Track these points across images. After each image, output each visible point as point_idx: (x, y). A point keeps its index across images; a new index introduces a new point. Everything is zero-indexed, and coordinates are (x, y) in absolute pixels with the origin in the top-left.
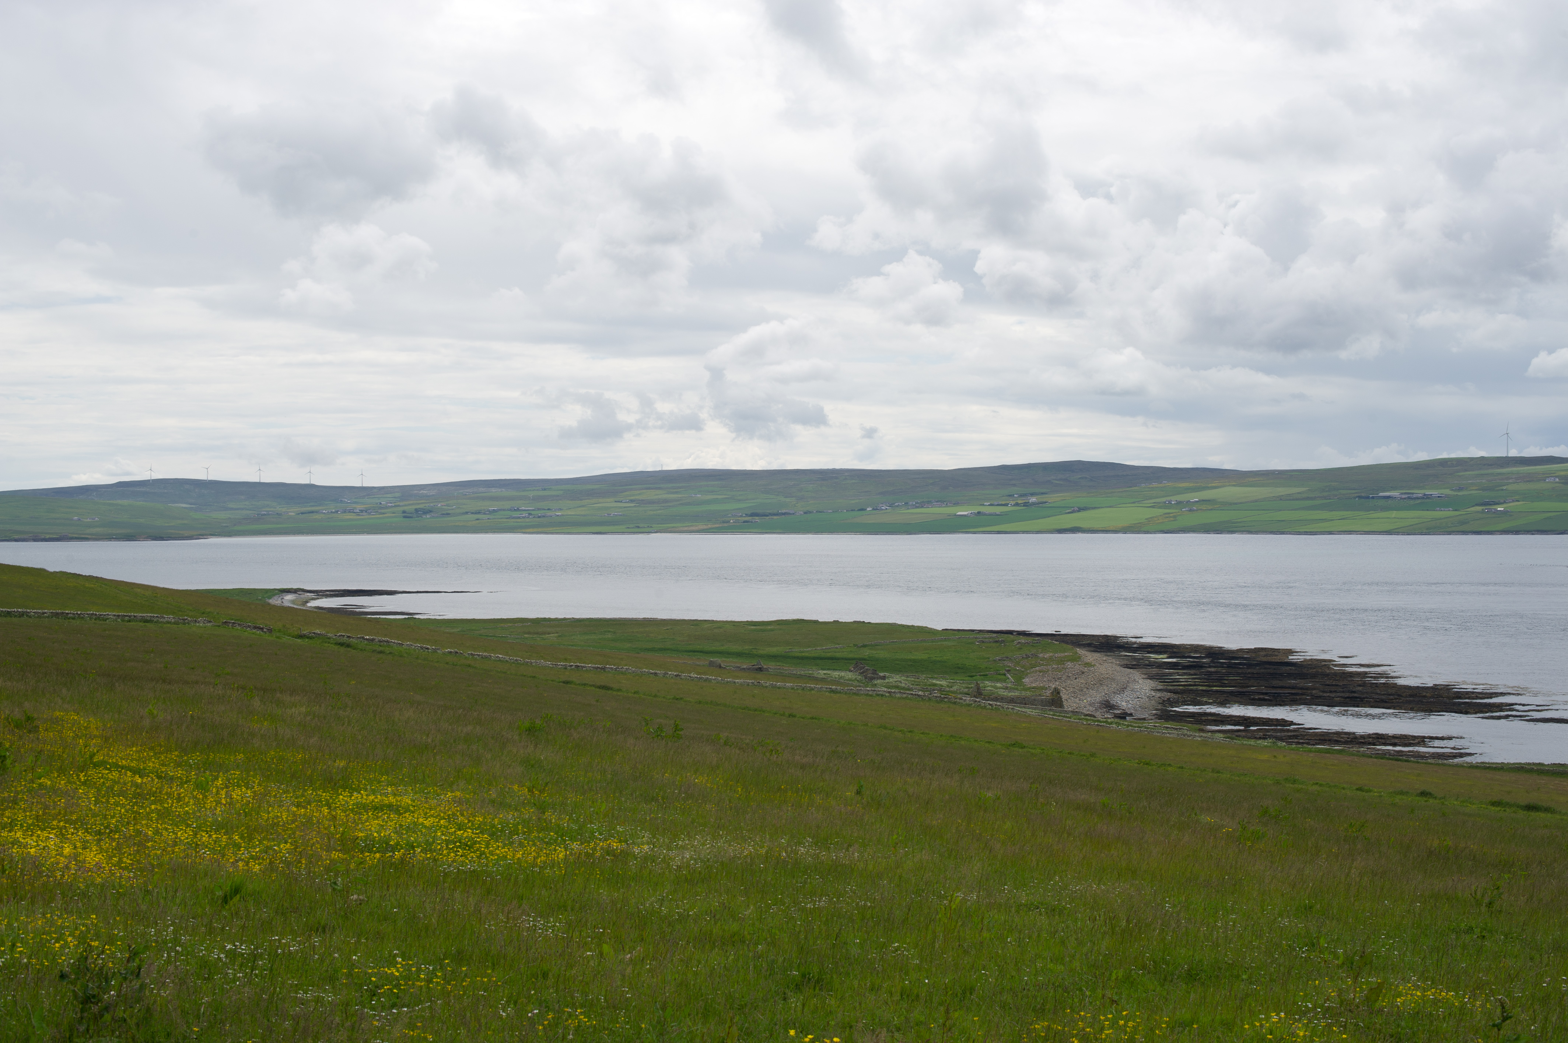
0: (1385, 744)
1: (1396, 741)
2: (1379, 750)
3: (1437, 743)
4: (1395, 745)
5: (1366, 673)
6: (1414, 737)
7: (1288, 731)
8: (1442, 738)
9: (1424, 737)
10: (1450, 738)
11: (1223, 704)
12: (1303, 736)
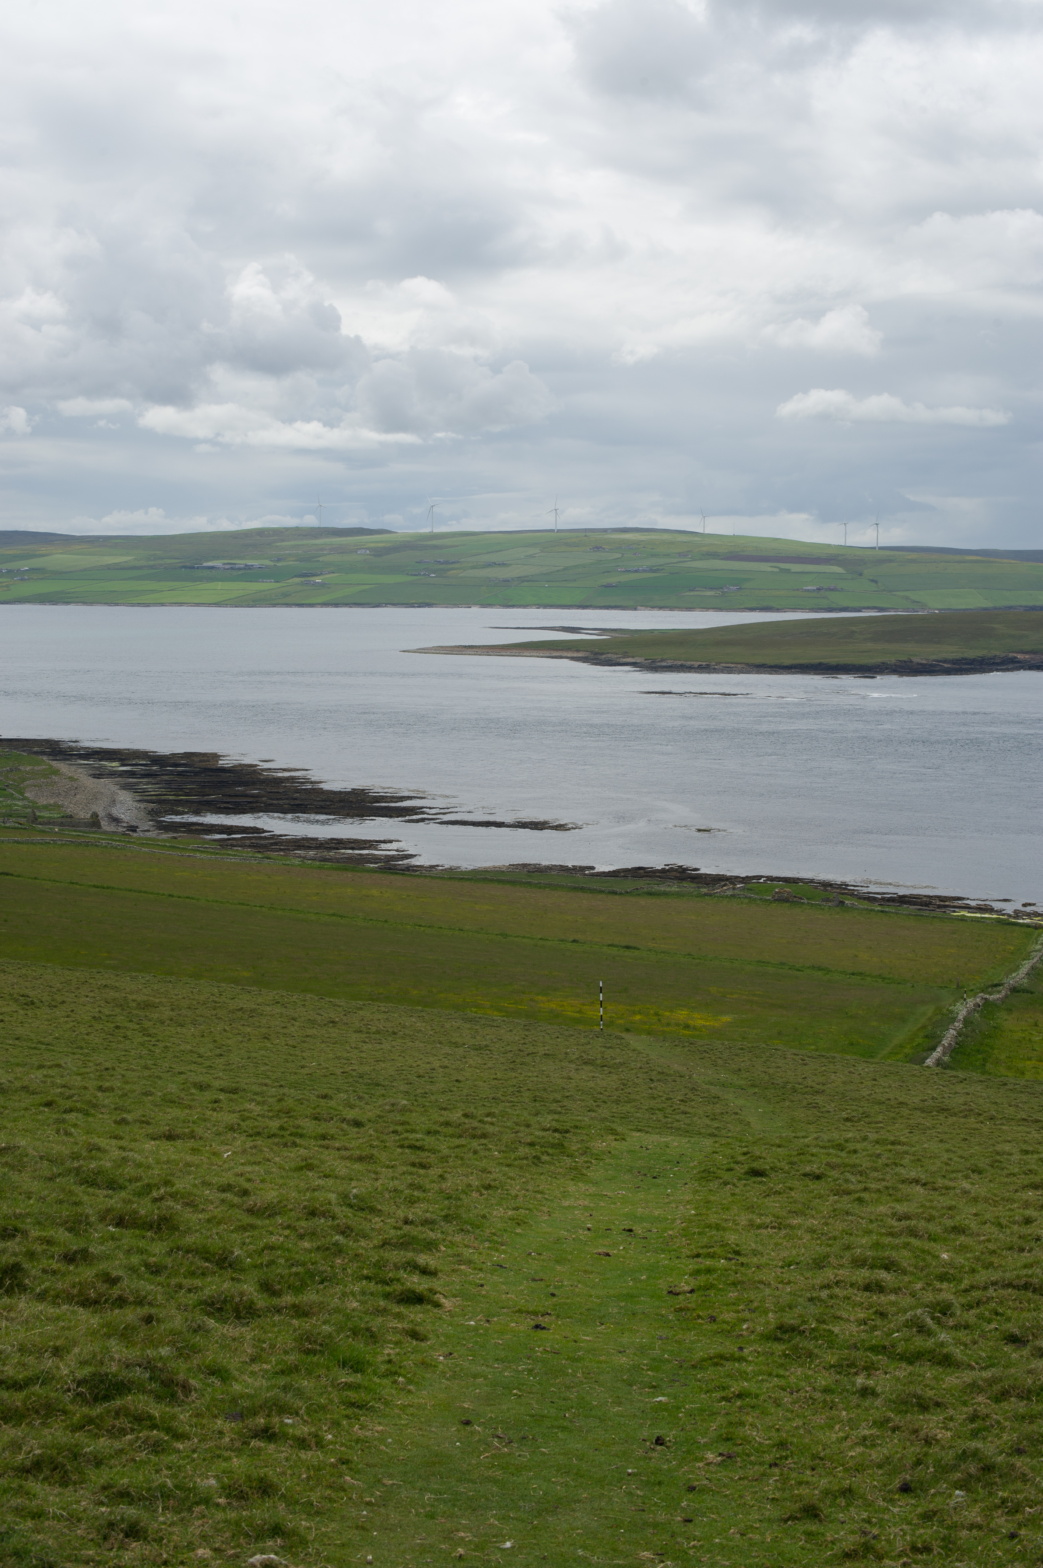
0: (346, 848)
1: (353, 845)
2: (344, 854)
3: (383, 846)
4: (353, 849)
5: (293, 778)
6: (365, 842)
7: (265, 838)
8: (384, 842)
9: (371, 841)
10: (391, 842)
11: (197, 813)
12: (281, 843)
